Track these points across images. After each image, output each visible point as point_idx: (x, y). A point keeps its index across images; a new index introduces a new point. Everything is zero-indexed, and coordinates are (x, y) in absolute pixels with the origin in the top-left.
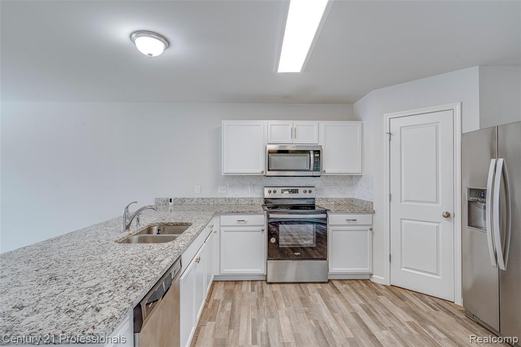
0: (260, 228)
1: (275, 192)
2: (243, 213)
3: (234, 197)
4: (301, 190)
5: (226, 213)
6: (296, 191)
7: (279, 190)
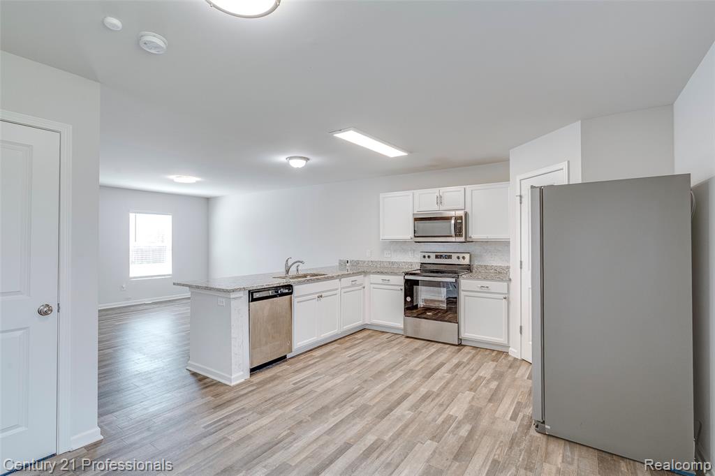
0: (399, 288)
1: (429, 257)
2: (386, 273)
3: (397, 261)
4: (454, 256)
5: (374, 273)
6: (450, 257)
7: (433, 256)
